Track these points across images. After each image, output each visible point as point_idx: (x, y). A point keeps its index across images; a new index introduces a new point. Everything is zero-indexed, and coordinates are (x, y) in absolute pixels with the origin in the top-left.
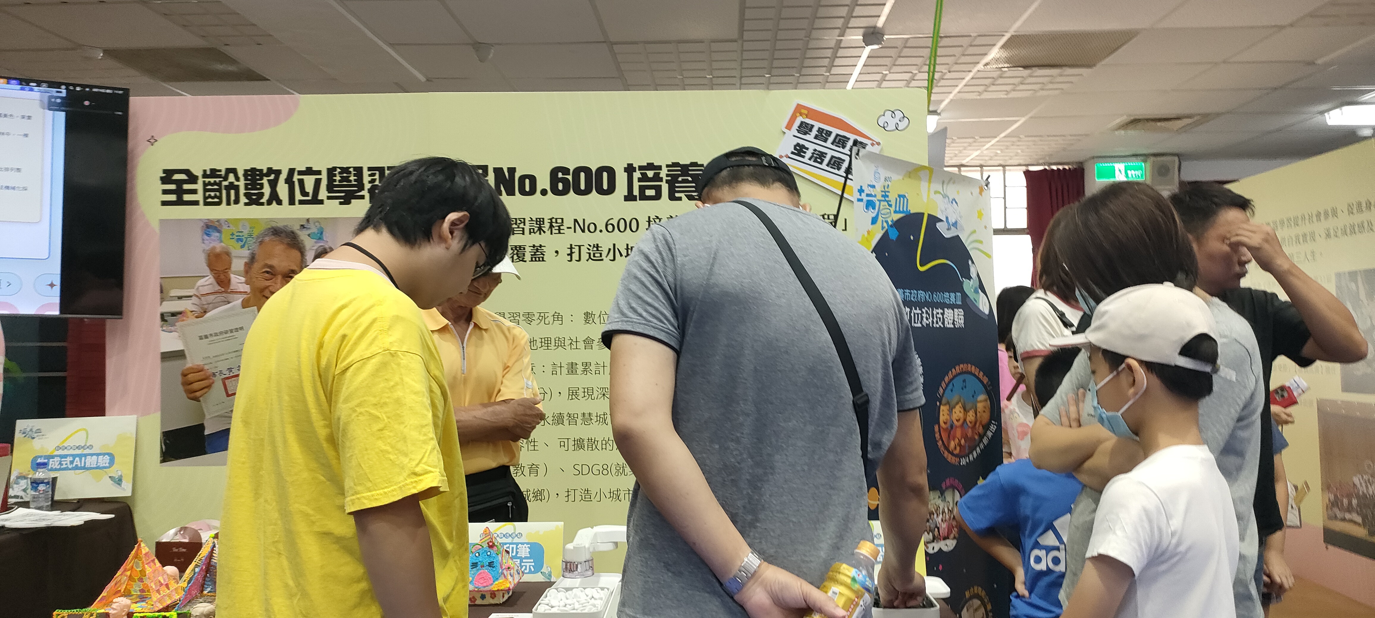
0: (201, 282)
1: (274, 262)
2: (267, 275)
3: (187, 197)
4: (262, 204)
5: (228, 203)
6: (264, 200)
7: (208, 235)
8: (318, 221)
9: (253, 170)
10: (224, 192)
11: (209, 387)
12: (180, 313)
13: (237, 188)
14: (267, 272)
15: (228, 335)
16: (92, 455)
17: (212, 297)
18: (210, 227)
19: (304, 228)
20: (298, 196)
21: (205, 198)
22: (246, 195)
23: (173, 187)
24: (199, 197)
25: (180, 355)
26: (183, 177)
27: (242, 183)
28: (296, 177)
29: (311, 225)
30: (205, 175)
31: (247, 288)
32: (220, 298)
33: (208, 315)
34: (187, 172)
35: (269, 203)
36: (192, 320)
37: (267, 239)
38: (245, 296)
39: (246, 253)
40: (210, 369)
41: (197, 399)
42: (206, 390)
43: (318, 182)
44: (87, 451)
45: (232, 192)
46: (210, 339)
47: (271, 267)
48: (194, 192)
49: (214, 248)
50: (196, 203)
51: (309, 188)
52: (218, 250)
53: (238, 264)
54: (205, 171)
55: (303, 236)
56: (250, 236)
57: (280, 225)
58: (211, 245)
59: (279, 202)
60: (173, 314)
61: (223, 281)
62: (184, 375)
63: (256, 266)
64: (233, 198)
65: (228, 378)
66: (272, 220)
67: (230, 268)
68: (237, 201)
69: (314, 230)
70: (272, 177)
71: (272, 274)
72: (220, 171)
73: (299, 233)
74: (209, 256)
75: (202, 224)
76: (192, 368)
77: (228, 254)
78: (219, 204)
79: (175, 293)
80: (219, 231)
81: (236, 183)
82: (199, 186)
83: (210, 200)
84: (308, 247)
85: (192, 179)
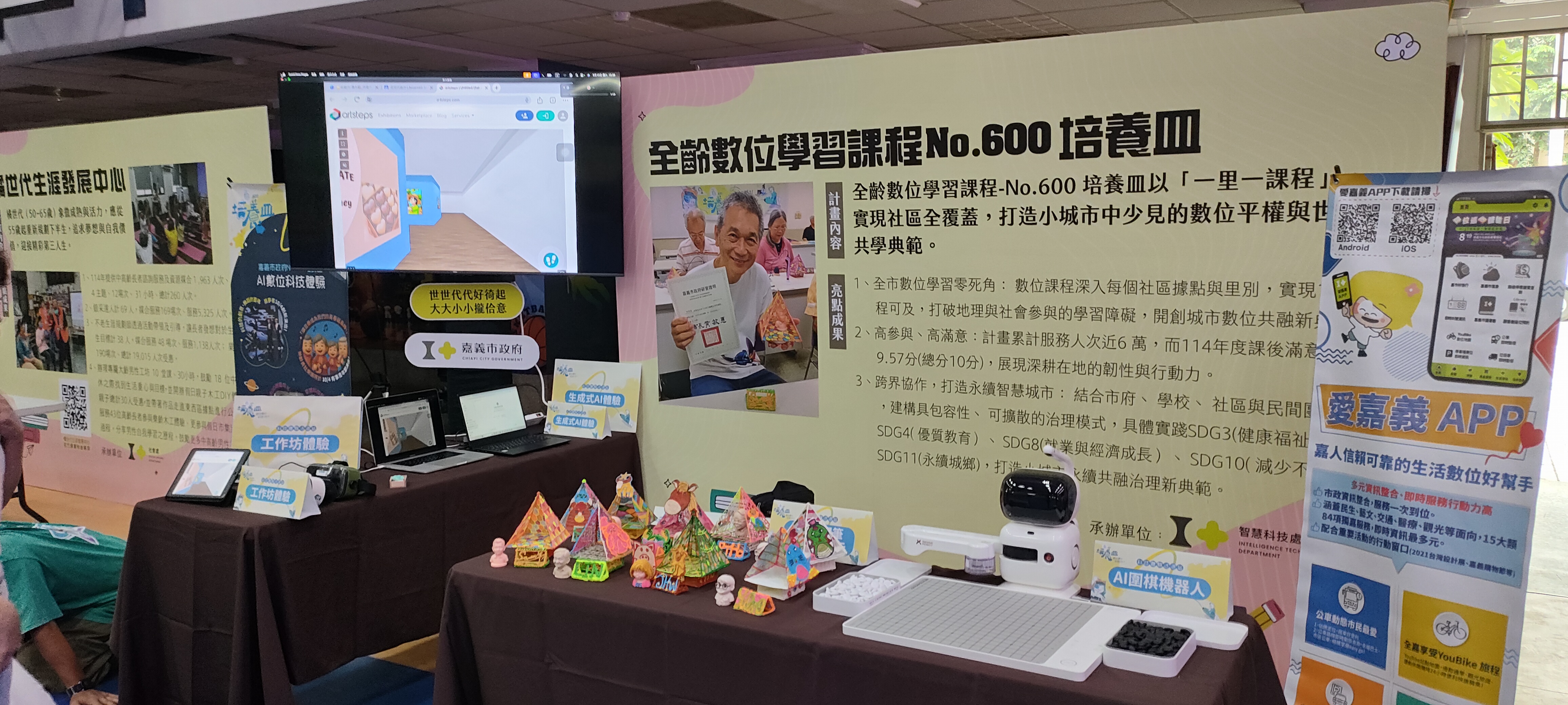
0: (683, 243)
1: (738, 226)
2: (732, 237)
3: (670, 167)
4: (727, 171)
5: (701, 172)
6: (728, 168)
7: (686, 201)
8: (772, 186)
9: (719, 139)
10: (697, 161)
11: (692, 337)
12: (668, 271)
13: (707, 157)
14: (733, 235)
15: (704, 292)
16: (608, 394)
17: (691, 257)
18: (689, 193)
19: (761, 193)
20: (756, 164)
21: (683, 167)
22: (714, 163)
23: (659, 158)
24: (678, 166)
25: (668, 308)
26: (665, 148)
27: (711, 153)
28: (753, 145)
29: (766, 190)
30: (683, 147)
31: (717, 249)
32: (697, 258)
33: (689, 273)
34: (669, 143)
35: (733, 170)
36: (676, 277)
37: (732, 204)
38: (716, 257)
39: (716, 217)
40: (692, 322)
41: (683, 348)
42: (690, 340)
43: (771, 149)
44: (604, 391)
45: (704, 160)
46: (691, 295)
47: (735, 230)
48: (675, 161)
49: (691, 213)
50: (676, 172)
51: (764, 155)
52: (694, 215)
53: (710, 228)
54: (682, 142)
55: (760, 200)
56: (719, 201)
57: (742, 190)
58: (689, 210)
59: (741, 170)
60: (664, 272)
61: (699, 243)
62: (673, 326)
63: (724, 229)
64: (704, 166)
65: (705, 331)
66: (735, 186)
67: (704, 231)
68: (707, 170)
69: (769, 195)
70: (734, 146)
71: (736, 237)
72: (694, 141)
73: (756, 197)
74: (688, 220)
75: (682, 191)
76: (679, 320)
77: (702, 218)
78: (694, 172)
79: (664, 253)
80: (695, 198)
81: (707, 153)
82: (678, 156)
83: (687, 169)
84: (764, 212)
85: (674, 150)
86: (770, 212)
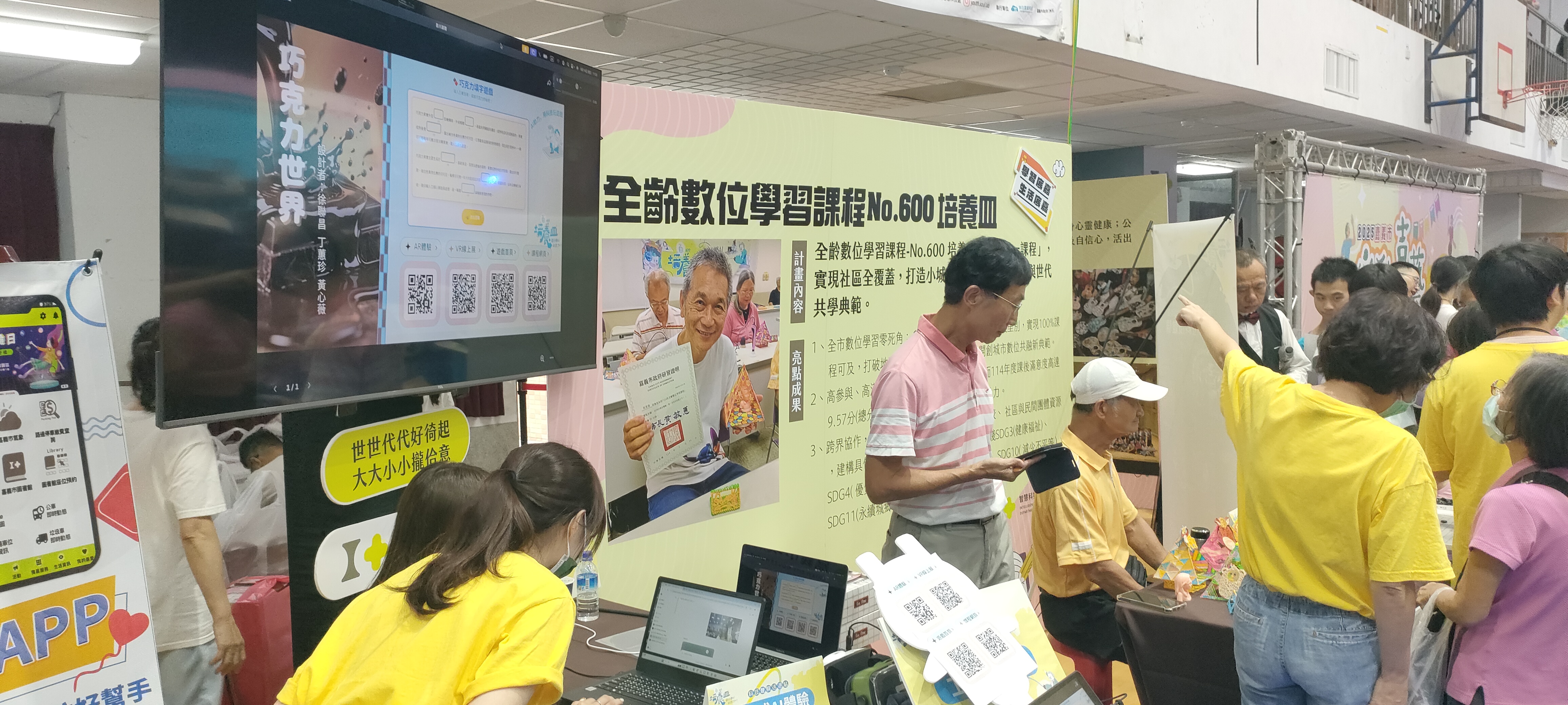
0: (642, 316)
1: (705, 290)
2: (699, 305)
3: (630, 212)
4: (697, 223)
5: (667, 222)
6: (699, 218)
7: (648, 258)
8: (743, 243)
9: (691, 182)
10: (664, 206)
11: (649, 441)
14: (700, 302)
15: (665, 378)
17: (651, 333)
18: (651, 249)
20: (728, 215)
21: (647, 214)
22: (683, 211)
23: (616, 198)
24: (640, 212)
25: (621, 407)
26: (624, 186)
27: (680, 197)
28: (727, 193)
30: (647, 186)
31: (681, 321)
32: (657, 334)
33: (648, 355)
34: (630, 180)
35: (703, 222)
36: (632, 362)
40: (650, 420)
43: (744, 198)
45: (672, 207)
46: (650, 384)
47: (703, 295)
48: (636, 205)
49: (654, 275)
50: (637, 219)
51: (737, 207)
52: (657, 277)
54: (647, 180)
55: (730, 259)
57: (712, 247)
58: (651, 271)
59: (712, 222)
61: (661, 315)
62: (627, 431)
64: (671, 215)
65: (665, 429)
67: (667, 298)
69: (739, 253)
70: (706, 192)
71: (704, 304)
72: (661, 181)
74: (649, 284)
75: (643, 245)
76: (634, 421)
77: (666, 281)
78: (658, 221)
79: (617, 330)
80: (659, 255)
81: (675, 197)
82: (641, 199)
83: (651, 216)
84: (733, 273)
85: (635, 190)
86: (739, 273)
